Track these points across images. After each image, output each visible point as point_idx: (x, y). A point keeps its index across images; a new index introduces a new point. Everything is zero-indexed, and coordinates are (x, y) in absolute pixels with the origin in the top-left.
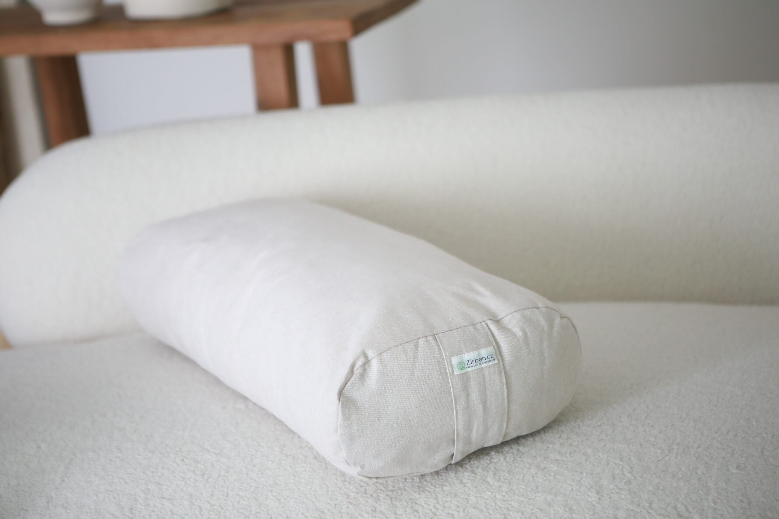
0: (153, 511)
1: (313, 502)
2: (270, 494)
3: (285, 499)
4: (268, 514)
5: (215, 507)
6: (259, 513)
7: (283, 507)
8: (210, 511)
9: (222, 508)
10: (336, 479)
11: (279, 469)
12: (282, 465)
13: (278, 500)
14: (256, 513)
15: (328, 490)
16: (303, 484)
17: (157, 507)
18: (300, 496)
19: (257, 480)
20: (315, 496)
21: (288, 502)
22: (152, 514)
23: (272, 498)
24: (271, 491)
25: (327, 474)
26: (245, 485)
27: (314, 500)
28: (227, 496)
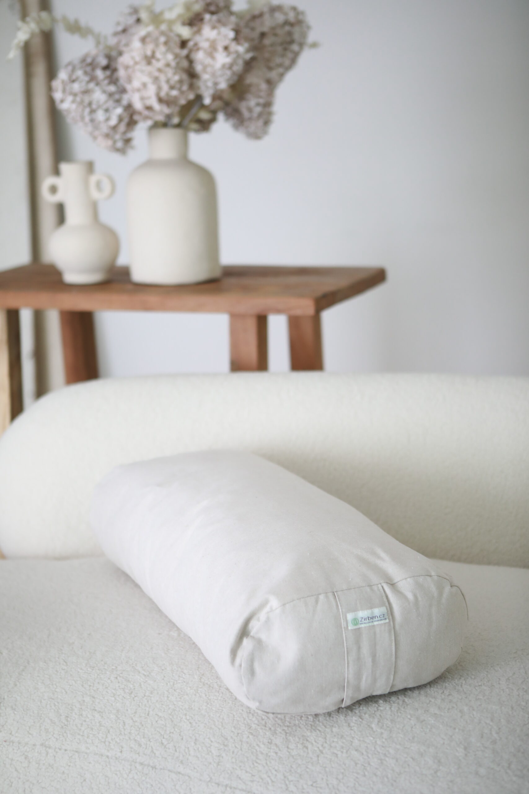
0: (85, 721)
1: (219, 729)
2: (184, 717)
3: (196, 723)
4: (180, 735)
5: (136, 724)
6: (173, 733)
7: (194, 730)
8: (131, 726)
9: (143, 725)
10: (243, 710)
11: (195, 695)
12: (199, 692)
13: (190, 723)
14: (170, 733)
15: (234, 720)
16: (214, 711)
17: (88, 718)
18: (209, 722)
19: (175, 703)
20: (222, 724)
21: (199, 726)
22: (84, 723)
23: (185, 721)
24: (186, 715)
25: (235, 704)
26: (164, 706)
27: (220, 727)
28: (148, 715)
